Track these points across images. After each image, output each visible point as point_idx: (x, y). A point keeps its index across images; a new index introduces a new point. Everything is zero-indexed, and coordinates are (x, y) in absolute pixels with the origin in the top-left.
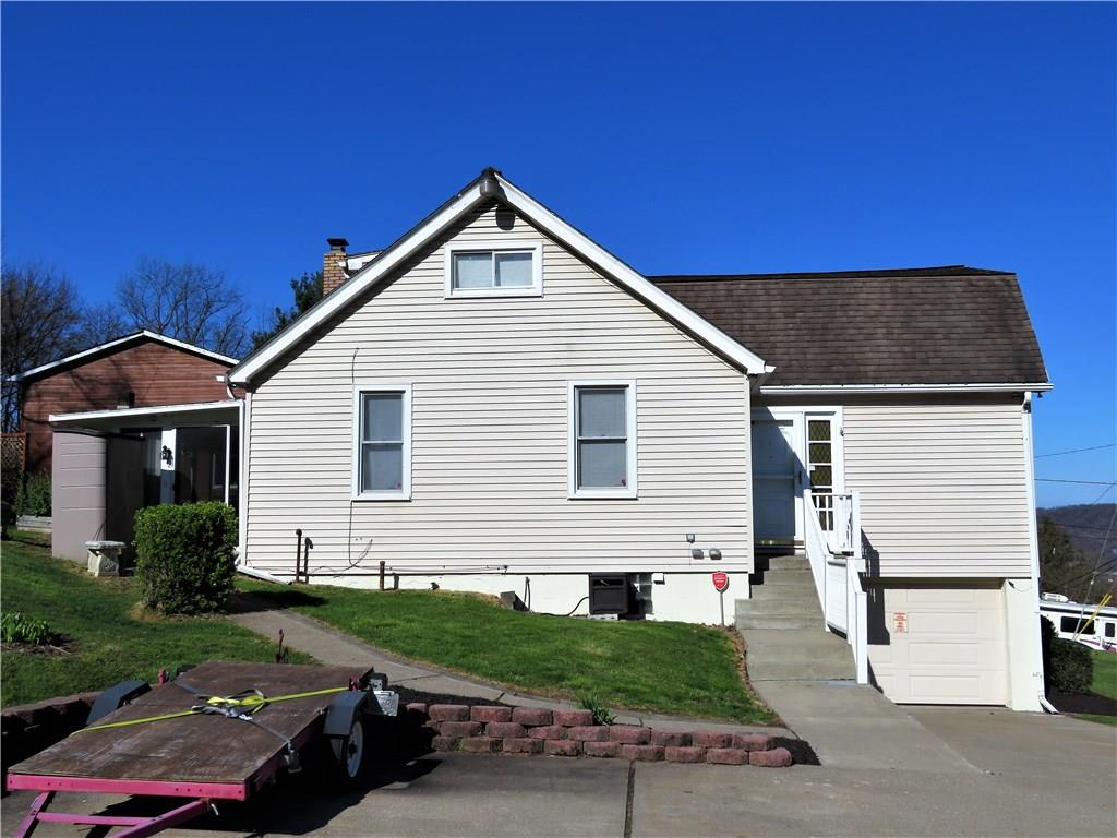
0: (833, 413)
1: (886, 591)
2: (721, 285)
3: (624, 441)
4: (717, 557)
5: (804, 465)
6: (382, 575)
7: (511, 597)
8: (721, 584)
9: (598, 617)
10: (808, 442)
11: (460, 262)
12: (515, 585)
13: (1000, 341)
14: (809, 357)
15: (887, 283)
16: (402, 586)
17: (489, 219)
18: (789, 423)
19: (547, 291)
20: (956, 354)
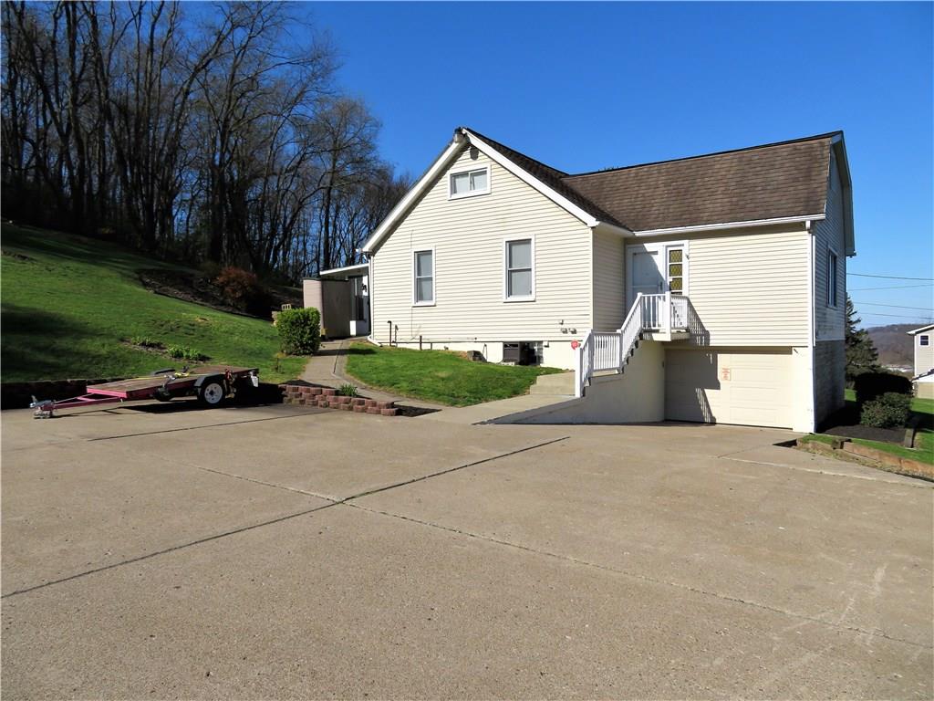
0: (683, 245)
1: (719, 355)
2: (634, 170)
3: (530, 270)
4: (574, 332)
5: (664, 277)
6: (421, 343)
7: (477, 354)
8: (573, 346)
9: (506, 364)
10: (669, 264)
11: (457, 180)
12: (478, 348)
13: (800, 187)
14: (671, 210)
15: (738, 155)
16: (423, 348)
17: (467, 154)
18: (656, 253)
19: (493, 190)
20: (766, 200)
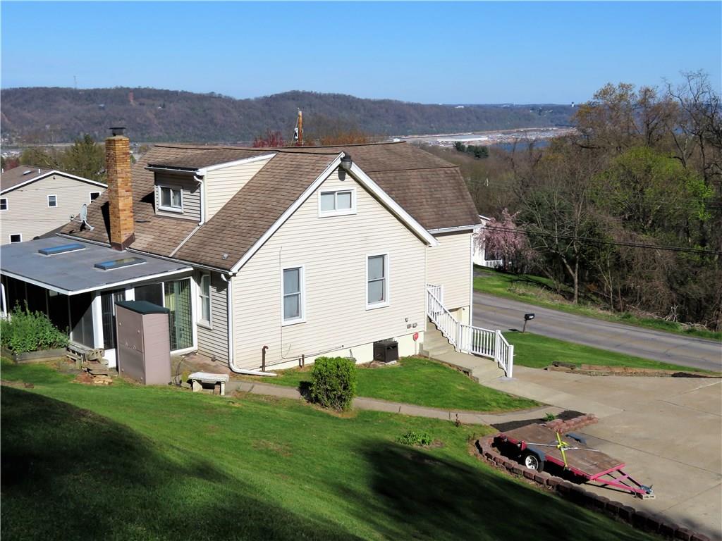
3: (383, 280)
4: (415, 326)
8: (415, 337)
9: (375, 363)
19: (358, 211)
